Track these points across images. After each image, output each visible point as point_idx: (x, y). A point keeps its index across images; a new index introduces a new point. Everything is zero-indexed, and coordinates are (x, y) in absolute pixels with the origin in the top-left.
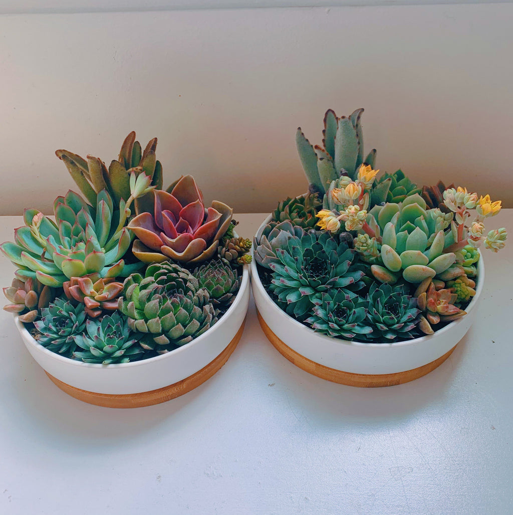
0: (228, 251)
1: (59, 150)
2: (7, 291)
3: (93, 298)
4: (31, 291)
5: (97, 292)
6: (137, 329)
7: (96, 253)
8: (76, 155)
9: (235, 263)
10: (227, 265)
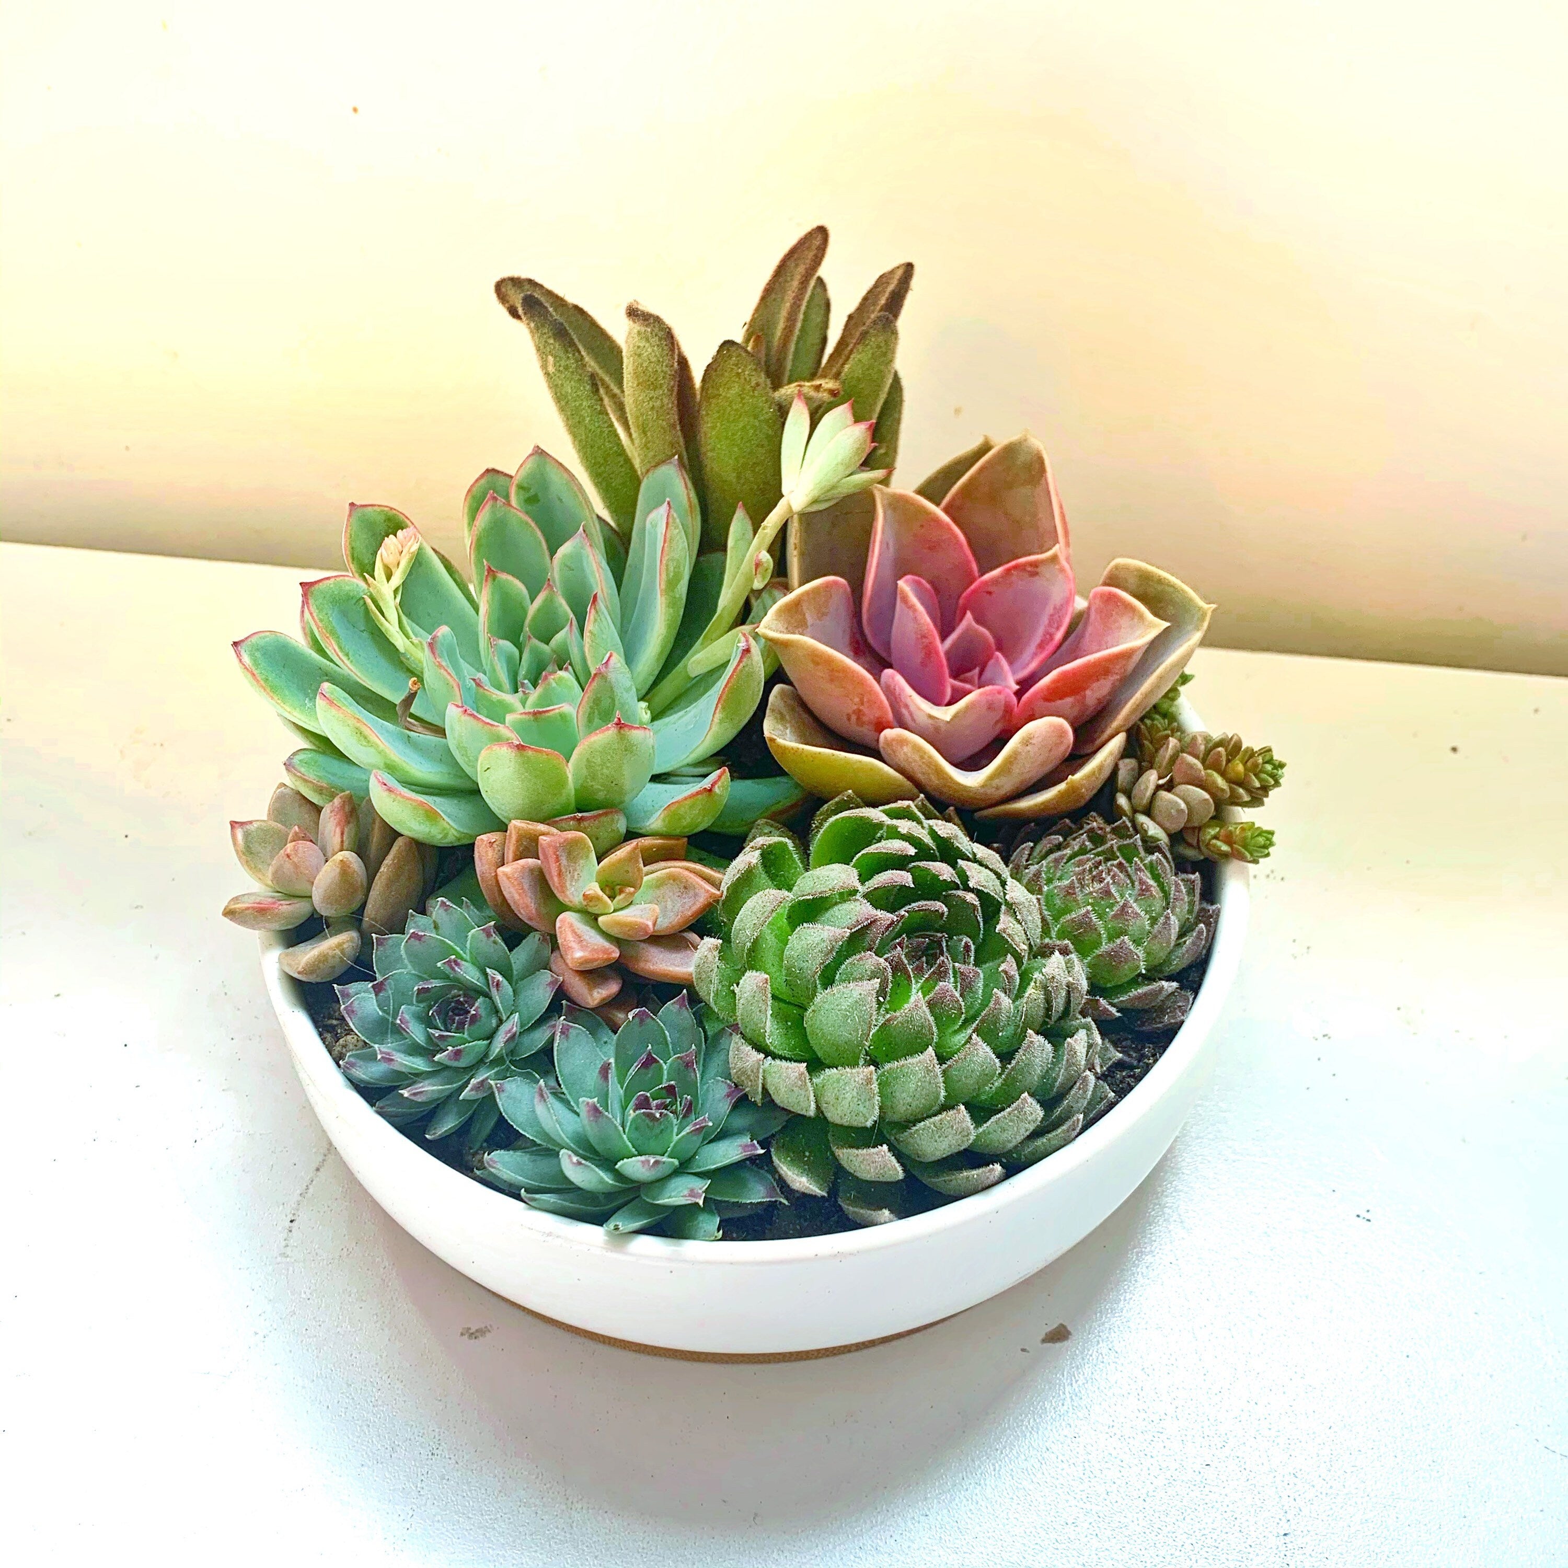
0: (1169, 787)
1: (512, 280)
2: (247, 835)
3: (592, 918)
4: (340, 856)
5: (612, 897)
6: (765, 1091)
7: (626, 731)
8: (576, 307)
9: (1190, 845)
10: (1159, 850)
